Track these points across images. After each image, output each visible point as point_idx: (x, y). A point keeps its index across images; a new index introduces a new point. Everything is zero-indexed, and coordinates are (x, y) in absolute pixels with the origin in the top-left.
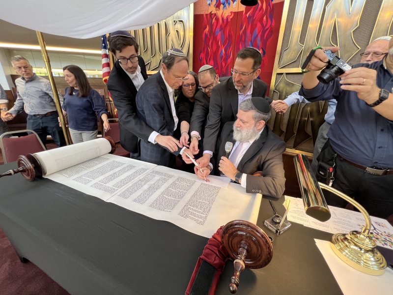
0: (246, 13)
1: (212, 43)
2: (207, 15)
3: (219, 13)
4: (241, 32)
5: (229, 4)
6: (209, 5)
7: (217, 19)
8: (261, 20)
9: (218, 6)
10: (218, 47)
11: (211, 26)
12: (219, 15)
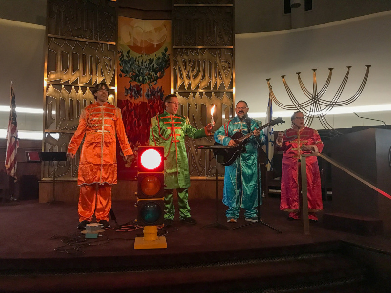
0: (149, 103)
1: (129, 116)
2: (124, 101)
3: (133, 101)
4: (147, 112)
5: (138, 97)
6: (126, 95)
7: (131, 104)
8: (158, 109)
9: (131, 97)
10: (133, 119)
11: (128, 107)
12: (133, 102)
